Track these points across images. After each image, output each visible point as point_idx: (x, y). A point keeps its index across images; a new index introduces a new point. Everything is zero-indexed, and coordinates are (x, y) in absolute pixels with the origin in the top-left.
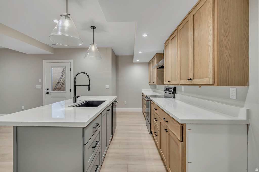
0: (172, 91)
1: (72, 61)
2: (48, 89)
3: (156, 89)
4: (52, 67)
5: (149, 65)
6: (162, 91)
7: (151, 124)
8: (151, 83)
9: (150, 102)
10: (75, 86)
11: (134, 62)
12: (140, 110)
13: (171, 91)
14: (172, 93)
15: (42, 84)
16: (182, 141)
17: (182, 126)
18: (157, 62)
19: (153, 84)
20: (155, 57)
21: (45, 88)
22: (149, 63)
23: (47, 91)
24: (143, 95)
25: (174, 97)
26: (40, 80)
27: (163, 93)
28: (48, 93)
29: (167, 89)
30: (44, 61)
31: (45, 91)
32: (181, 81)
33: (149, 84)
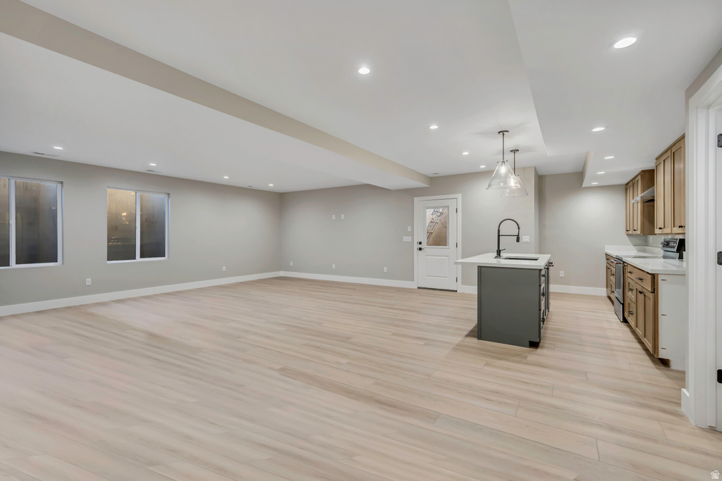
0: (676, 247)
1: (459, 196)
2: (420, 243)
3: (647, 246)
4: (427, 208)
5: (626, 189)
6: (659, 247)
7: (623, 304)
8: (630, 232)
9: (621, 265)
10: (499, 236)
11: (584, 185)
12: (602, 291)
13: (674, 247)
14: (675, 250)
15: (412, 234)
16: (654, 292)
17: (654, 277)
18: (643, 191)
19: (634, 233)
20: (639, 177)
21: (416, 241)
22: (627, 184)
23: (420, 246)
24: (608, 257)
25: (681, 257)
26: (409, 229)
27: (660, 251)
28: (420, 249)
29: (666, 244)
30: (416, 199)
31: (416, 246)
32: (675, 228)
33: (628, 235)
